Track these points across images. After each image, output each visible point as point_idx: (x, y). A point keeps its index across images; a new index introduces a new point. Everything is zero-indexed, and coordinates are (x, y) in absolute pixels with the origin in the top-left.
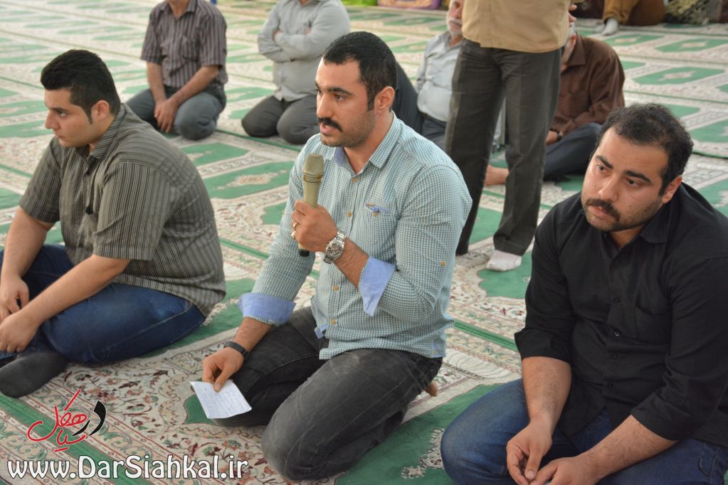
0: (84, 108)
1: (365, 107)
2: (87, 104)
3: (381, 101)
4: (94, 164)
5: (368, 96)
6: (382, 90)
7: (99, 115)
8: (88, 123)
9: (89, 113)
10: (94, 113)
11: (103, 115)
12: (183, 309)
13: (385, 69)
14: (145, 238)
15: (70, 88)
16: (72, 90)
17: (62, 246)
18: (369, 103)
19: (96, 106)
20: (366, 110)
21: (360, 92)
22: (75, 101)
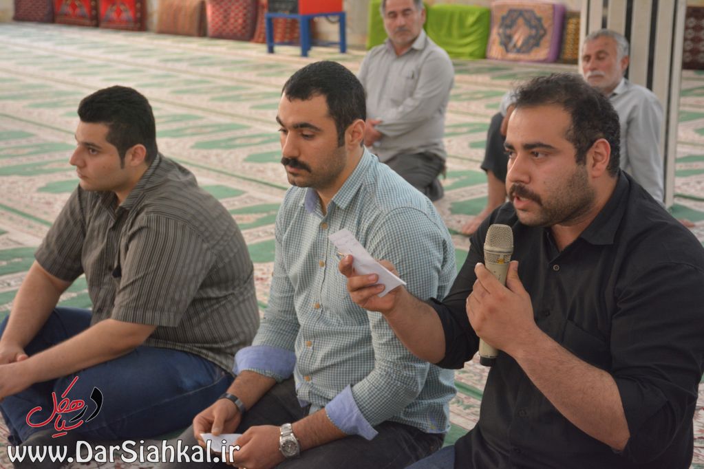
0: (119, 149)
1: (335, 143)
2: (123, 146)
3: (352, 136)
4: (121, 216)
5: (338, 132)
6: (351, 123)
7: (133, 160)
8: (119, 166)
9: (122, 156)
10: (129, 157)
11: (137, 162)
12: (213, 380)
13: (354, 100)
14: (165, 301)
15: (109, 124)
16: (112, 127)
17: (90, 311)
18: (339, 139)
19: (132, 150)
20: (337, 146)
21: (330, 127)
22: (111, 139)
